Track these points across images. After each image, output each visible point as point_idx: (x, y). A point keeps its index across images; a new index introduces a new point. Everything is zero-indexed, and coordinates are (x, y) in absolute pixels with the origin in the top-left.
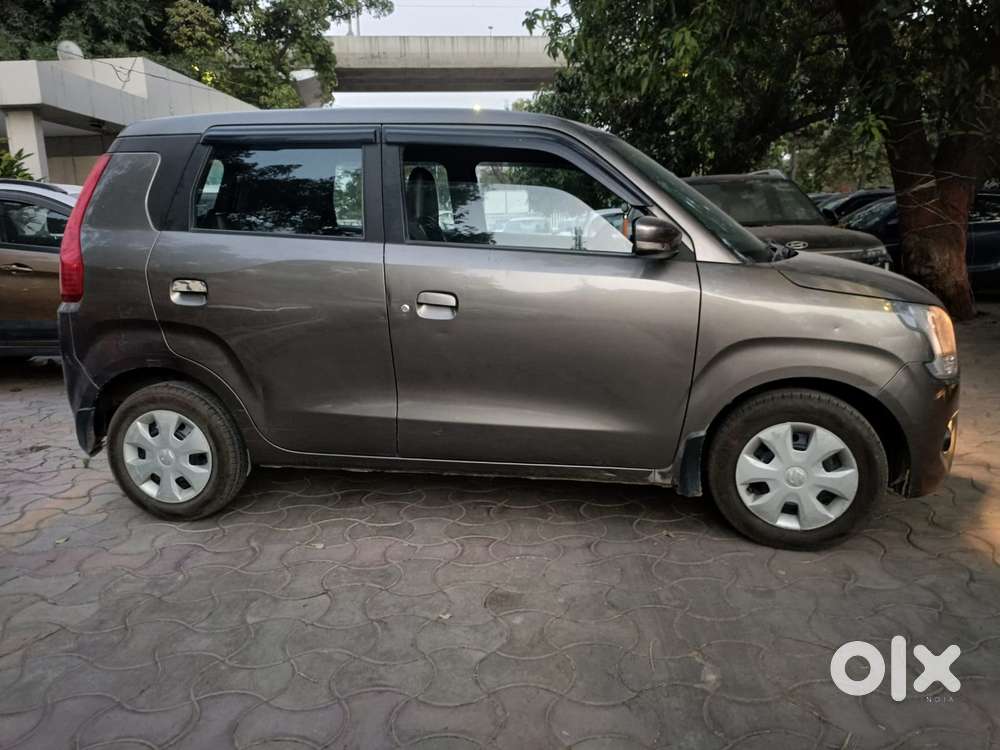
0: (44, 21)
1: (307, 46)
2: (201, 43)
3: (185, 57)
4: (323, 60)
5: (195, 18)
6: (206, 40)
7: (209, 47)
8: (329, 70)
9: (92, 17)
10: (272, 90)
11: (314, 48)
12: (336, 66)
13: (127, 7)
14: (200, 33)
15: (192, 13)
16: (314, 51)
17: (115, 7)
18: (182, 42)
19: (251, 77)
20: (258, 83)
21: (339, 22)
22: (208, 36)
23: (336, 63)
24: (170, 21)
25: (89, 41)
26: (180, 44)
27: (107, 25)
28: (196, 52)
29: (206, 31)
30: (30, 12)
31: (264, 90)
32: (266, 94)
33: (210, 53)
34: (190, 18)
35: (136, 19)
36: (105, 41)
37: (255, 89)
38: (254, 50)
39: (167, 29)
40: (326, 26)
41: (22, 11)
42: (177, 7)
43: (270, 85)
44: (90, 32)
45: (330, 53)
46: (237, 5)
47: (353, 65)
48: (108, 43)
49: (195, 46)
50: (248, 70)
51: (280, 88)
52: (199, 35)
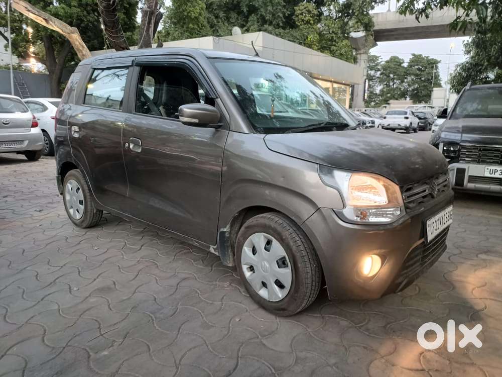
0: (244, 19)
1: (359, 20)
2: (308, 22)
3: (299, 29)
4: (368, 26)
5: (306, 10)
6: (310, 20)
7: (311, 24)
8: (370, 30)
9: (261, 15)
10: (338, 43)
11: (363, 20)
12: (374, 29)
13: (276, 9)
14: (308, 17)
15: (305, 8)
16: (362, 22)
17: (271, 10)
18: (299, 23)
19: (329, 37)
20: (332, 40)
21: (378, 5)
22: (311, 19)
23: (374, 26)
24: (296, 13)
25: (259, 26)
26: (298, 24)
27: (267, 18)
28: (305, 27)
29: (311, 16)
30: (239, 15)
31: (334, 43)
32: (335, 45)
33: (311, 27)
34: (304, 11)
35: (279, 14)
36: (265, 26)
37: (329, 43)
38: (332, 24)
39: (294, 17)
40: (373, 8)
41: (236, 15)
42: (299, 6)
43: (337, 40)
44: (260, 22)
45: (371, 22)
46: (326, 2)
47: (388, 27)
48: (266, 26)
49: (305, 24)
50: (327, 34)
51: (342, 42)
52: (306, 19)
